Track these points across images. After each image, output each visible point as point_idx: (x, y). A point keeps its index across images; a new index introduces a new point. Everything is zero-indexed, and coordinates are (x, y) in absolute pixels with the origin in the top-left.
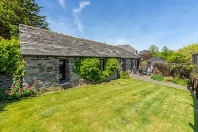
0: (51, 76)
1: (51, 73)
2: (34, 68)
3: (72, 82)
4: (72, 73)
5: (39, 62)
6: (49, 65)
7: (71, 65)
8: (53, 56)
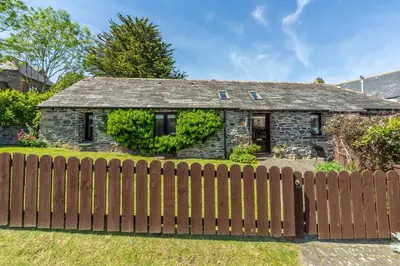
0: (67, 132)
1: (68, 128)
2: (49, 120)
3: (97, 144)
4: (98, 131)
5: (55, 114)
6: (65, 118)
7: (96, 119)
8: (71, 108)
